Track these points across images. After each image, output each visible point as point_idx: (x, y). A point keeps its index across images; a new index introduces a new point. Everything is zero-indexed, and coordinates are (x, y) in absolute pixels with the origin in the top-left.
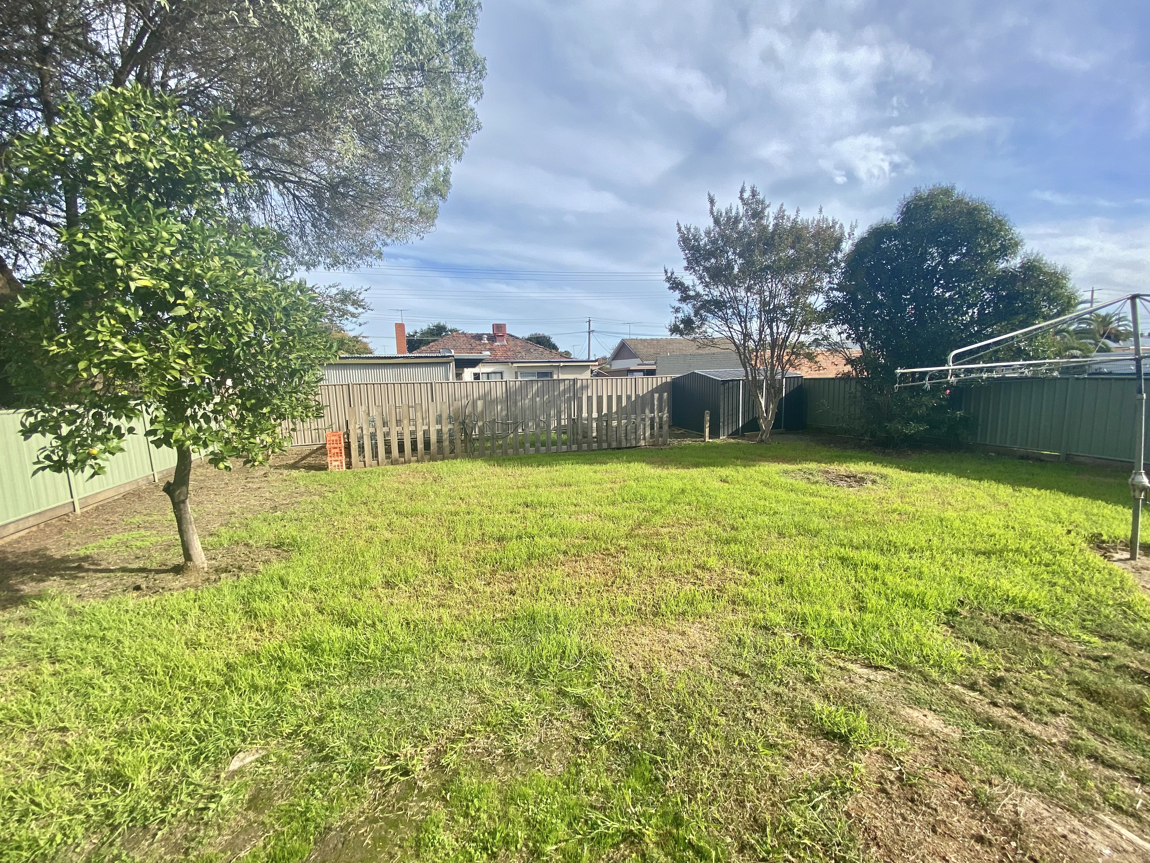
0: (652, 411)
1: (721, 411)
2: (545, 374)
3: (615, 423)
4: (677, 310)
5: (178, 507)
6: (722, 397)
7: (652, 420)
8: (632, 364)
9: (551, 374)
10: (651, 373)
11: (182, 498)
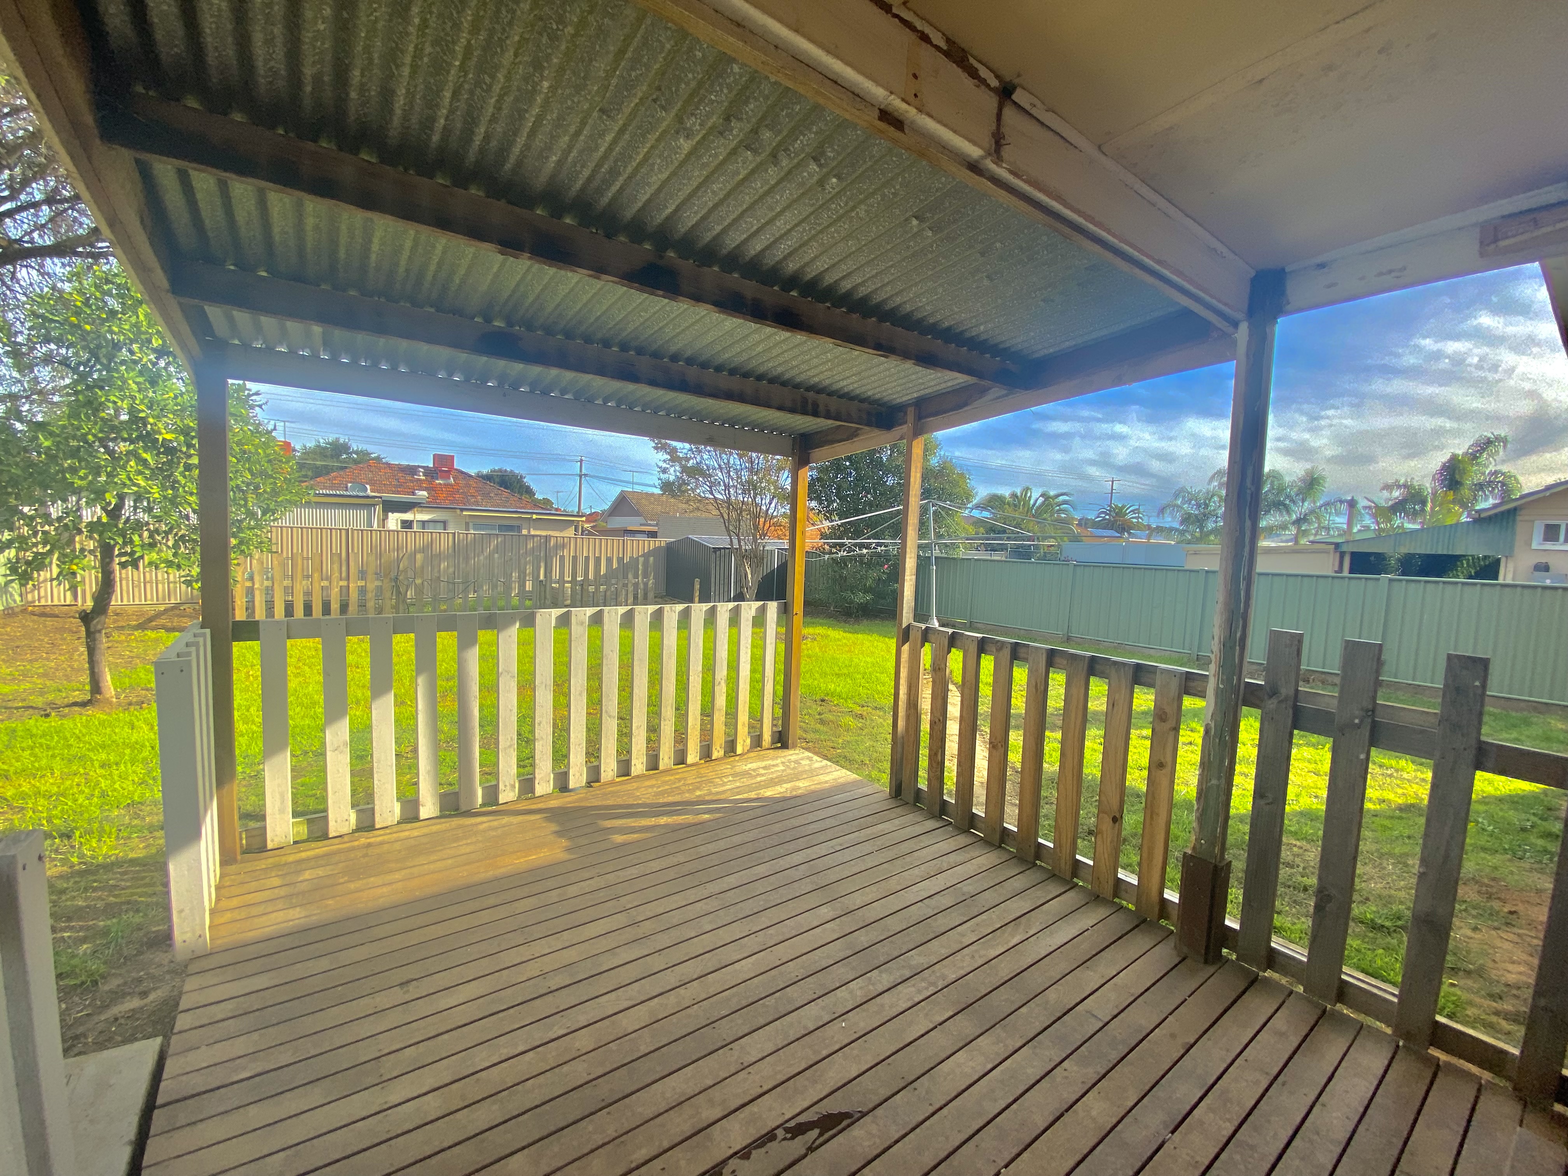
0: (636, 576)
1: (713, 580)
2: (510, 528)
3: (592, 589)
4: (664, 471)
5: (91, 636)
6: (713, 565)
7: (636, 585)
8: (632, 523)
9: (519, 528)
10: (653, 535)
11: (99, 627)
